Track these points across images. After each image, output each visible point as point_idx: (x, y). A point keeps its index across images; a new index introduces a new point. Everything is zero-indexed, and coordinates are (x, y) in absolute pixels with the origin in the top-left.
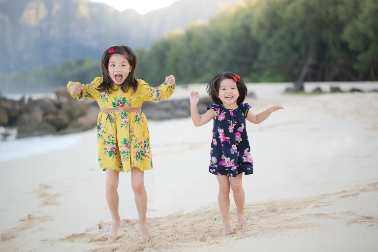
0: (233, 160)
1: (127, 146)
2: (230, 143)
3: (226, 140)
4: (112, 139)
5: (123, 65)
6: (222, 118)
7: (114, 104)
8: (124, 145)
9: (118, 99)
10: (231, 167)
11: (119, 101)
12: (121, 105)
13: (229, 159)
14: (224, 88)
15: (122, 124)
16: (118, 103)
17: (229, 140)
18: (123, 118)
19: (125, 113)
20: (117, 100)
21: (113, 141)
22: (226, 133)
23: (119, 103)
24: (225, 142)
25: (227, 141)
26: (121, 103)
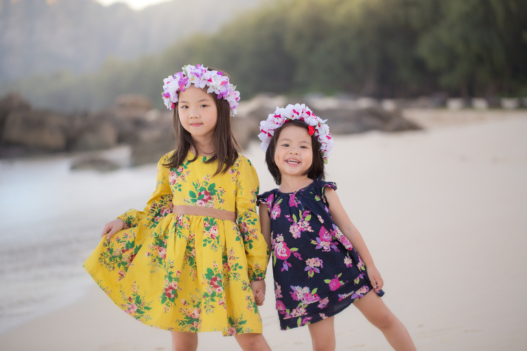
0: (315, 291)
1: (211, 284)
2: (300, 258)
3: (292, 254)
4: (170, 270)
5: (204, 106)
6: (277, 213)
7: (192, 194)
8: (207, 280)
9: (201, 185)
10: (318, 303)
11: (202, 189)
12: (206, 197)
13: (306, 290)
14: (286, 142)
15: (205, 240)
16: (200, 194)
17: (298, 252)
18: (208, 229)
19: (212, 220)
20: (199, 188)
21: (171, 273)
22: (289, 241)
23: (203, 193)
24: (291, 259)
25: (295, 254)
26: (206, 193)
